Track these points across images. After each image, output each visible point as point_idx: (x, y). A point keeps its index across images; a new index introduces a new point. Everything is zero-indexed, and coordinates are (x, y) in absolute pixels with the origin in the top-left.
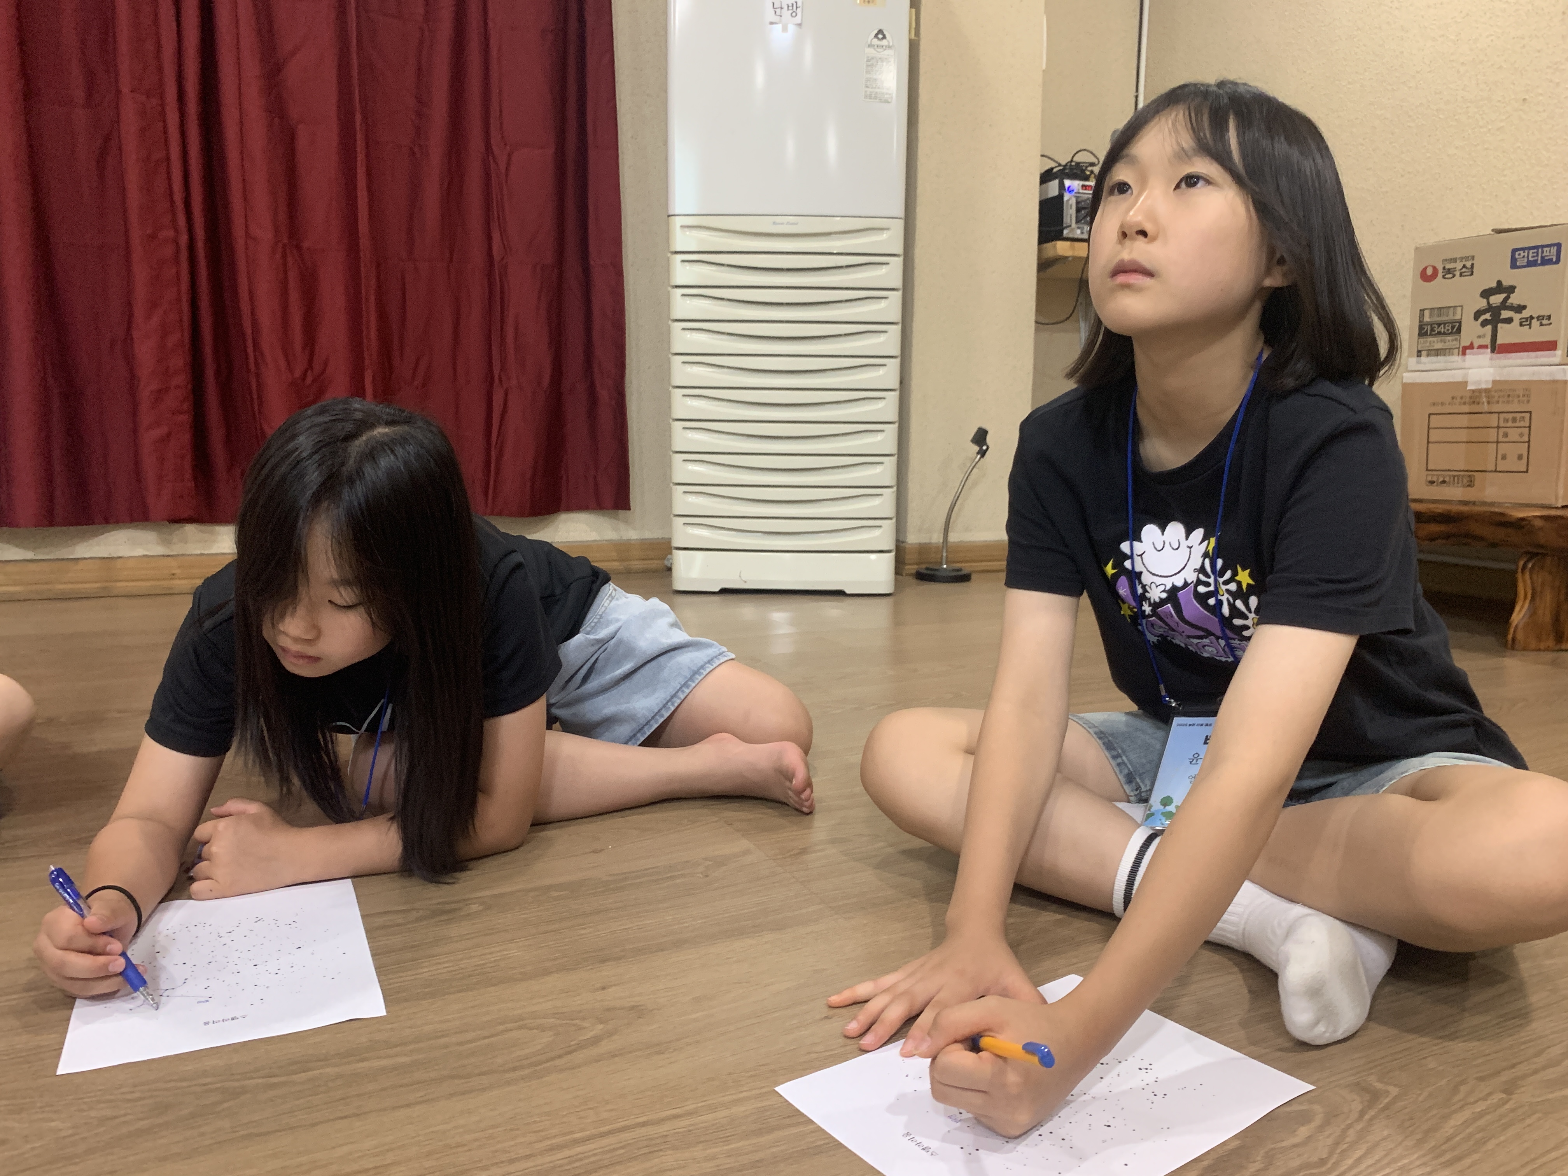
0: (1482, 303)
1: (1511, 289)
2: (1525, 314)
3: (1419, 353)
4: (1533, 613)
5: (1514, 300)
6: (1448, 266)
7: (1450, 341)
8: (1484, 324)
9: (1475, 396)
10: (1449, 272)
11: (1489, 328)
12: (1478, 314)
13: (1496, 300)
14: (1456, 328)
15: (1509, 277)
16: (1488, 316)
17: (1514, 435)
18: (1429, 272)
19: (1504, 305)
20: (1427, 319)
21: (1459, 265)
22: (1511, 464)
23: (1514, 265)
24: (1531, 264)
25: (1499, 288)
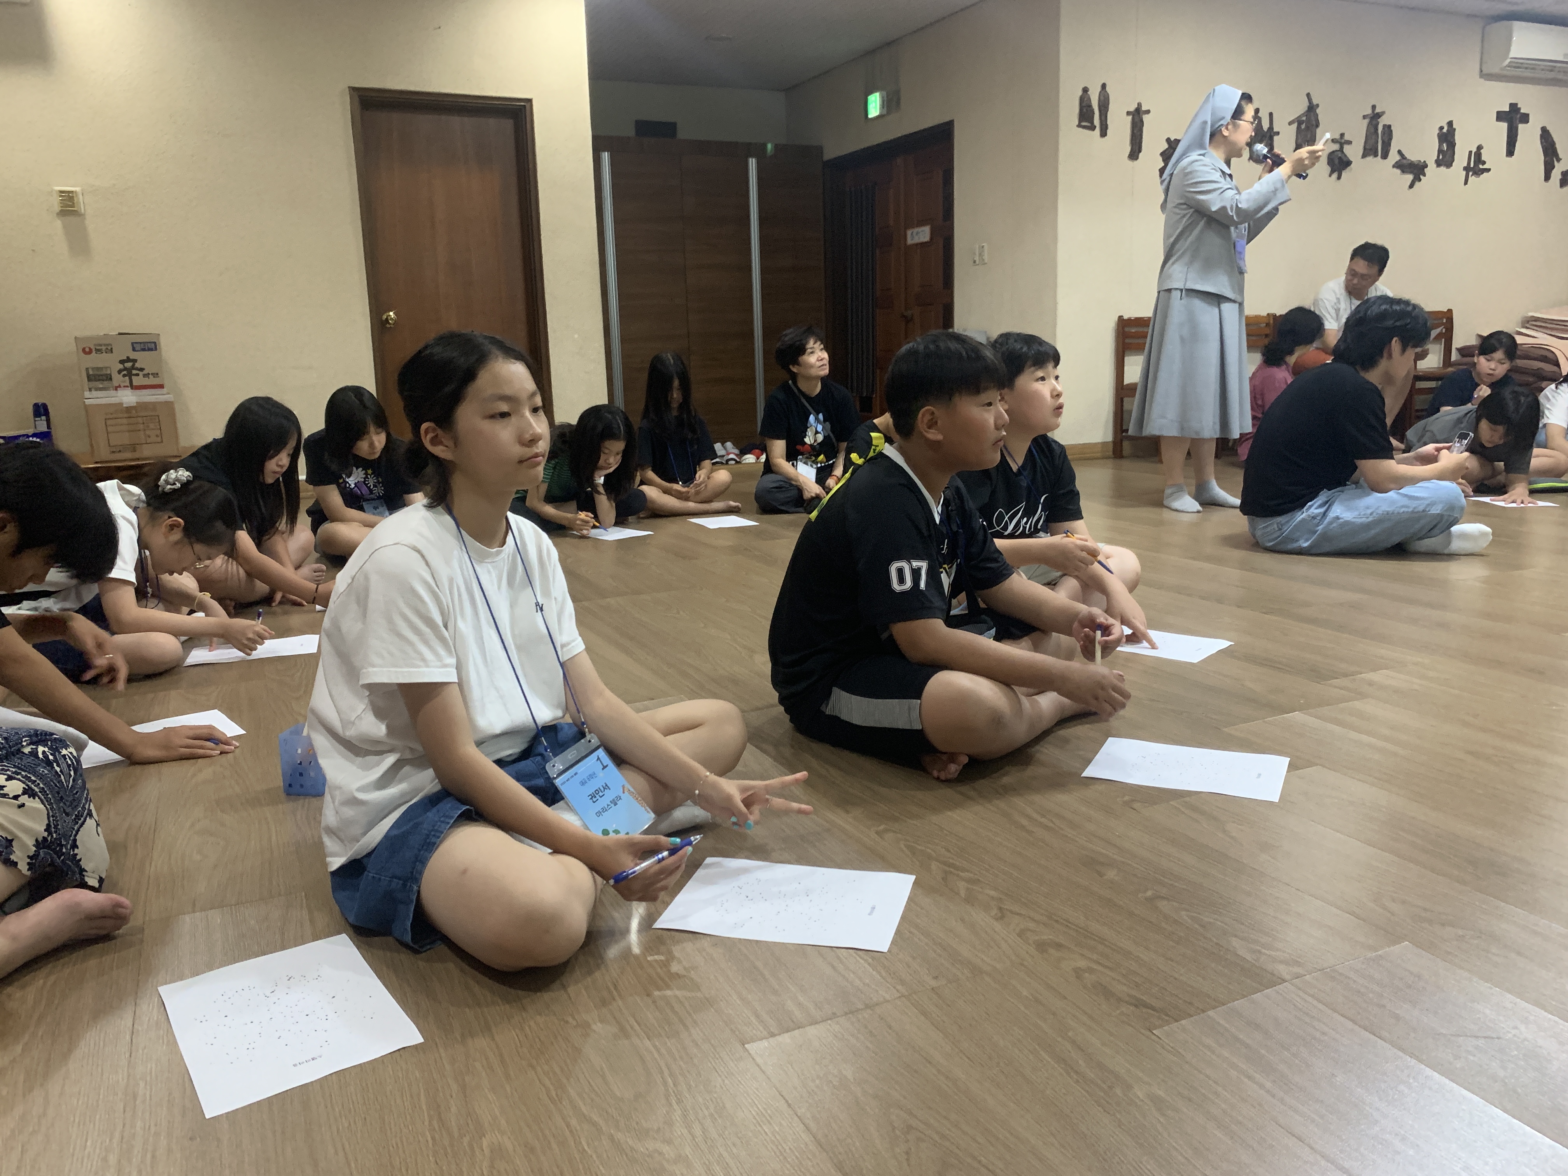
0: (121, 366)
1: (135, 361)
2: (145, 372)
3: (90, 390)
5: (137, 365)
6: (98, 348)
7: (106, 384)
8: (124, 376)
9: (129, 409)
10: (98, 351)
11: (127, 378)
12: (120, 372)
13: (128, 365)
14: (109, 378)
15: (133, 355)
16: (125, 372)
17: (152, 426)
18: (87, 350)
19: (133, 368)
20: (91, 372)
21: (104, 348)
22: (153, 439)
23: (134, 350)
24: (144, 350)
25: (128, 360)
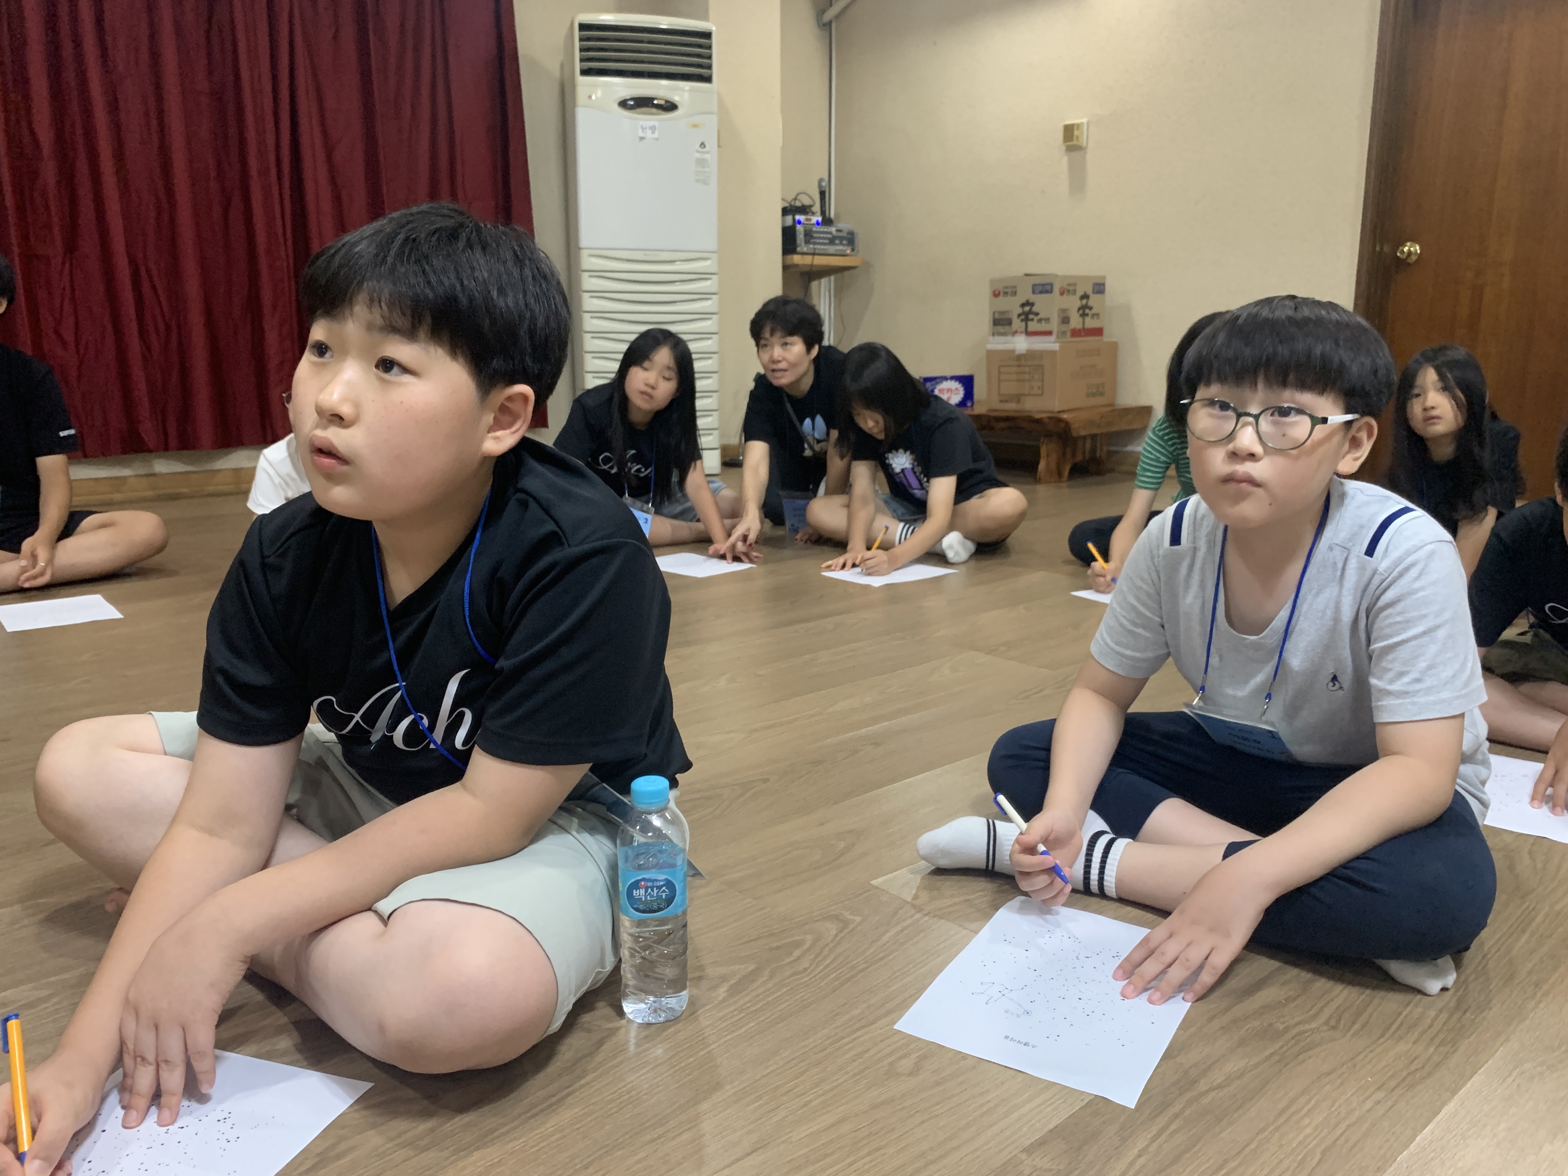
0: (1020, 310)
1: (1032, 304)
2: (1039, 317)
3: (994, 334)
4: (1048, 463)
5: (1035, 309)
6: (1006, 290)
7: (1007, 329)
8: (1022, 320)
9: (1020, 357)
10: (1006, 293)
11: (1024, 323)
12: (1019, 315)
13: (1027, 309)
14: (1009, 322)
15: (1033, 298)
16: (1023, 317)
17: (1036, 377)
18: (997, 292)
19: (1030, 312)
20: (997, 316)
21: (1010, 290)
22: (1036, 391)
23: (1034, 292)
24: (1041, 292)
25: (1028, 303)
